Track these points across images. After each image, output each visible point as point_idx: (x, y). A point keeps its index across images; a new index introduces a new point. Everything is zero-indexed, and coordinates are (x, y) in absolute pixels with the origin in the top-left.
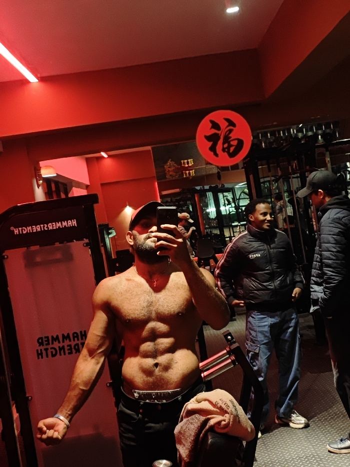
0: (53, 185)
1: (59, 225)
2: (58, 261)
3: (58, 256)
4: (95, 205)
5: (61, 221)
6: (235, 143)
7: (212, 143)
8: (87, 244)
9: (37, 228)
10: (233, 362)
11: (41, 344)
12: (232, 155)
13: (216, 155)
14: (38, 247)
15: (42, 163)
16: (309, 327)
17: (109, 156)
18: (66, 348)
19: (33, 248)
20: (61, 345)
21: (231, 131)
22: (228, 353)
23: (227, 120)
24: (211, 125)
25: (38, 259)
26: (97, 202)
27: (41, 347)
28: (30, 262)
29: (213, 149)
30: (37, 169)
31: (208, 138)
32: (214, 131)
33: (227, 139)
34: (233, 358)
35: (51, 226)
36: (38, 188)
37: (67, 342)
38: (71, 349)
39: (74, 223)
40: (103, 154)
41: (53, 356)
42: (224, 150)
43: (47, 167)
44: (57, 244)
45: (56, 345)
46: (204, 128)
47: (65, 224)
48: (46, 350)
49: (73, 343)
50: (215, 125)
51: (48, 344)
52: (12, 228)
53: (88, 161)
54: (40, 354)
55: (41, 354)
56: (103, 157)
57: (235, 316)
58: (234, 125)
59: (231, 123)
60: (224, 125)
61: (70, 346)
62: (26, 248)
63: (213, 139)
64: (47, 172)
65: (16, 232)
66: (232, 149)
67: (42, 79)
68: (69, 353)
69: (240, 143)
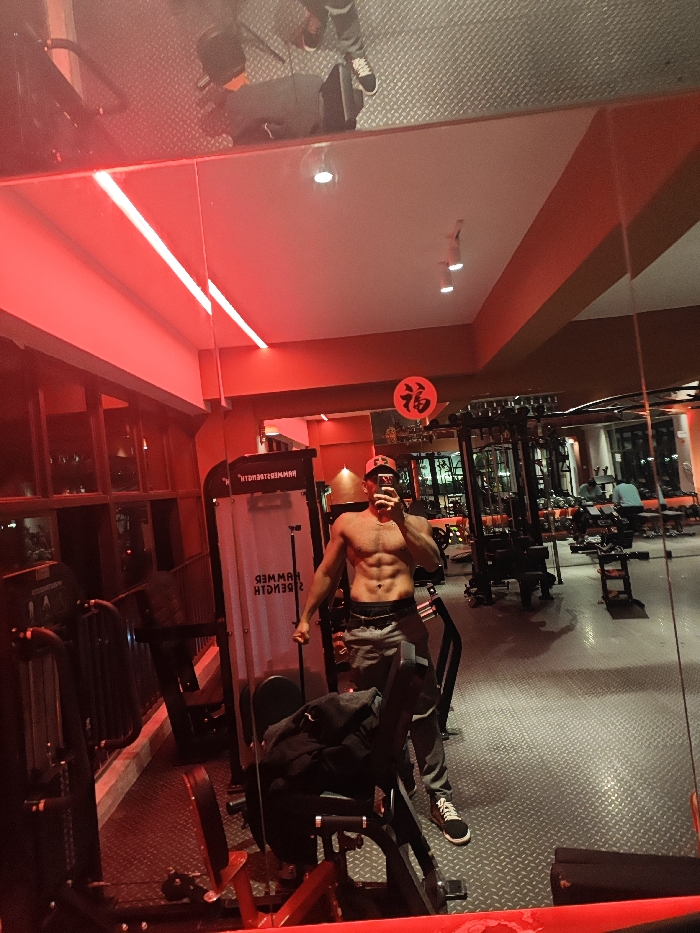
0: (274, 444)
1: (280, 475)
2: (278, 507)
3: (278, 502)
4: (313, 459)
5: (282, 471)
6: (424, 402)
7: (405, 402)
8: (305, 493)
9: (261, 477)
10: (434, 612)
11: (259, 581)
12: (421, 411)
13: (409, 410)
14: (260, 494)
15: (266, 422)
16: (516, 594)
17: (329, 420)
18: (281, 587)
19: (256, 494)
20: (276, 583)
21: (421, 393)
22: (431, 605)
23: (418, 384)
24: (405, 387)
25: (260, 505)
26: (315, 456)
27: (259, 585)
28: (253, 507)
29: (406, 406)
30: (262, 428)
31: (403, 398)
32: (408, 392)
33: (417, 399)
34: (434, 608)
35: (273, 476)
36: (262, 443)
37: (282, 581)
38: (284, 588)
39: (295, 473)
40: (323, 416)
41: (269, 593)
42: (415, 407)
43: (271, 426)
44: (279, 492)
45: (272, 583)
46: (400, 390)
47: (286, 474)
48: (263, 587)
49: (287, 583)
50: (409, 388)
51: (265, 582)
52: (239, 476)
53: (309, 422)
54: (257, 591)
55: (259, 591)
56: (323, 420)
57: (443, 579)
58: (423, 388)
59: (421, 387)
60: (415, 388)
61: (284, 585)
62: (249, 495)
63: (407, 398)
64: (270, 432)
65: (242, 479)
66: (421, 407)
67: (270, 345)
68: (284, 592)
69: (428, 403)
